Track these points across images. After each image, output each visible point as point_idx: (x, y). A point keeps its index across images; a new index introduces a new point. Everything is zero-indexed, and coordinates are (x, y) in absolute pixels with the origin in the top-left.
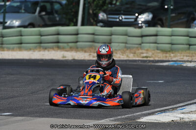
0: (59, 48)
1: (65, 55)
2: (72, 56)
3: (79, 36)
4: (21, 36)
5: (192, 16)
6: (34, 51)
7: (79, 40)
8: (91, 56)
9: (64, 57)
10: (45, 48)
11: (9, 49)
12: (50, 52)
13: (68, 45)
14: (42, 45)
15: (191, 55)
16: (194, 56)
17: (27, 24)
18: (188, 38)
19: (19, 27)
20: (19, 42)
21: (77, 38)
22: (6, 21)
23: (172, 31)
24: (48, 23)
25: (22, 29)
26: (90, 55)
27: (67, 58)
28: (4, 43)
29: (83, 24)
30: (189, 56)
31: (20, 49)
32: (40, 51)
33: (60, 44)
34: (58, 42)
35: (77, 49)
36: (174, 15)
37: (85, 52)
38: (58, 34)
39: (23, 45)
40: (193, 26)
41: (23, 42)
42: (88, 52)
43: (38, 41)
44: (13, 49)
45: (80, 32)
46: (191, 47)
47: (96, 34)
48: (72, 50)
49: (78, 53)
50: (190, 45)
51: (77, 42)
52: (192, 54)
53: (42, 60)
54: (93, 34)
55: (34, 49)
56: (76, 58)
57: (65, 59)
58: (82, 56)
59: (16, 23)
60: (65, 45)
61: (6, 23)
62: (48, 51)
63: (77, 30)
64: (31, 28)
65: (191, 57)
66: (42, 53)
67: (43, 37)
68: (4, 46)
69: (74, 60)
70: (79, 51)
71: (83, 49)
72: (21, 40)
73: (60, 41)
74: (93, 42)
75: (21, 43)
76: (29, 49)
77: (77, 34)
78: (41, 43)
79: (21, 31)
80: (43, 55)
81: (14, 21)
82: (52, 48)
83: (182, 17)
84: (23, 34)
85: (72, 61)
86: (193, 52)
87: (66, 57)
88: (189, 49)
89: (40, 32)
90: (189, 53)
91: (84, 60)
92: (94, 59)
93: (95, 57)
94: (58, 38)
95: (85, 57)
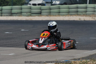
0: (78, 15)
1: (80, 18)
2: (84, 19)
3: (88, 9)
4: (60, 9)
6: (66, 16)
7: (87, 11)
9: (80, 19)
10: (71, 15)
11: (53, 15)
12: (73, 17)
13: (82, 13)
14: (70, 13)
17: (63, 3)
19: (59, 4)
20: (59, 12)
21: (86, 10)
22: (53, 1)
24: (73, 3)
25: (60, 6)
26: (92, 18)
27: (81, 20)
28: (51, 12)
29: (90, 3)
31: (59, 15)
32: (69, 16)
33: (78, 13)
34: (77, 12)
35: (86, 15)
37: (90, 16)
38: (77, 8)
39: (61, 13)
41: (61, 12)
42: (91, 17)
43: (68, 11)
44: (55, 15)
45: (88, 7)
47: (95, 8)
48: (84, 16)
49: (87, 17)
51: (86, 12)
53: (69, 21)
54: (94, 8)
55: (66, 15)
56: (86, 20)
57: (80, 20)
58: (89, 19)
59: (58, 2)
61: (53, 2)
62: (73, 16)
63: (87, 6)
64: (65, 5)
66: (70, 17)
67: (70, 10)
68: (51, 14)
70: (87, 16)
71: (89, 15)
72: (59, 11)
73: (79, 11)
74: (94, 12)
75: (60, 13)
76: (63, 15)
77: (87, 8)
78: (69, 12)
79: (59, 7)
80: (70, 18)
81: (57, 2)
82: (75, 15)
84: (60, 8)
85: (84, 21)
87: (81, 19)
89: (69, 7)
91: (89, 21)
92: (94, 20)
93: (94, 19)
94: (77, 10)
95: (90, 19)
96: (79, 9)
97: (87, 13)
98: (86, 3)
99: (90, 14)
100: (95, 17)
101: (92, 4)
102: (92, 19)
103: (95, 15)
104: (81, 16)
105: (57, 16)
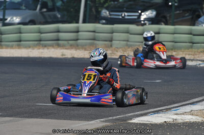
0: (59, 45)
1: (64, 53)
2: (72, 55)
3: (80, 33)
4: (20, 33)
6: (33, 49)
7: (80, 37)
9: (63, 55)
10: (45, 46)
11: (7, 47)
13: (68, 43)
14: (42, 42)
15: (193, 53)
16: (196, 55)
17: (27, 20)
18: (191, 36)
19: (19, 24)
20: (18, 39)
21: (78, 36)
22: (6, 17)
23: (175, 29)
24: (49, 20)
25: (22, 26)
27: (66, 57)
28: (3, 40)
29: (84, 22)
30: (191, 55)
31: (19, 47)
32: (39, 49)
33: (60, 42)
34: (58, 40)
35: (77, 47)
36: (178, 12)
37: (85, 50)
38: (58, 32)
39: (22, 42)
41: (23, 39)
42: (88, 50)
43: (37, 39)
44: (12, 47)
45: (80, 30)
46: (194, 45)
47: (97, 31)
48: (72, 48)
49: (78, 51)
50: (193, 43)
51: (77, 40)
52: (195, 52)
53: (40, 58)
54: (94, 32)
55: (34, 47)
56: (76, 56)
57: (64, 57)
58: (82, 54)
59: (17, 20)
60: (66, 42)
61: (6, 19)
62: (48, 49)
63: (78, 28)
64: (31, 25)
65: (194, 55)
66: (41, 50)
67: (43, 35)
68: (3, 43)
69: (73, 58)
70: (79, 49)
71: (83, 47)
72: (20, 37)
73: (60, 39)
74: (94, 39)
75: (20, 41)
76: (29, 47)
77: (78, 32)
78: (40, 40)
79: (20, 29)
80: (42, 52)
81: (15, 18)
82: (52, 46)
83: (187, 15)
84: (22, 32)
85: (71, 59)
86: (196, 50)
87: (65, 55)
88: (191, 47)
89: (39, 29)
90: (192, 52)
91: (84, 58)
94: (58, 35)
95: (84, 55)
96: (61, 34)
97: (79, 41)
98: (77, 22)
99: (86, 45)
101: (89, 22)
103: (96, 47)
104: (67, 49)
105: (15, 48)
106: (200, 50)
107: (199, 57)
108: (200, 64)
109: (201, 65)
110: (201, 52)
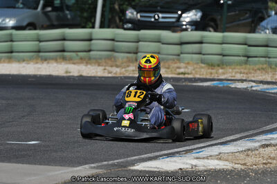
0: (64, 59)
1: (69, 70)
2: (79, 71)
3: (93, 42)
4: (12, 41)
5: (260, 15)
6: (29, 64)
7: (93, 48)
8: (106, 71)
9: (67, 72)
10: (45, 59)
13: (77, 55)
14: (41, 54)
15: (246, 71)
16: (250, 73)
17: (25, 24)
18: (246, 46)
20: (9, 50)
21: (90, 45)
23: (224, 37)
24: (56, 23)
25: (14, 32)
26: (105, 69)
27: (71, 74)
30: (244, 73)
31: (10, 60)
32: (37, 63)
33: (65, 54)
34: (63, 51)
35: (88, 61)
37: (99, 65)
38: (64, 39)
39: (14, 54)
40: (259, 29)
41: (15, 49)
42: (102, 66)
43: (35, 49)
45: (94, 37)
46: (250, 59)
47: (116, 39)
48: (82, 63)
49: (89, 66)
50: (248, 57)
51: (90, 51)
52: (249, 69)
54: (113, 40)
55: (30, 60)
57: (68, 74)
58: (94, 71)
60: (74, 54)
62: (48, 63)
65: (247, 74)
66: (38, 66)
67: (42, 44)
69: (81, 76)
70: (90, 64)
71: (97, 62)
72: (11, 46)
73: (66, 49)
74: (113, 50)
75: (12, 52)
76: (22, 60)
77: (90, 40)
78: (39, 51)
79: (11, 35)
80: (40, 68)
81: (7, 20)
82: (55, 59)
84: (14, 39)
86: (252, 67)
87: (70, 72)
88: (246, 63)
89: (38, 35)
90: (245, 69)
92: (110, 75)
93: (110, 73)
94: (63, 45)
95: (97, 72)
96: (67, 43)
97: (92, 53)
99: (101, 59)
100: (112, 66)
102: (104, 72)
103: (115, 61)
104: (74, 63)
105: (4, 62)
106: (257, 67)
107: (254, 76)
108: (252, 87)
109: (254, 89)
110: (259, 69)
